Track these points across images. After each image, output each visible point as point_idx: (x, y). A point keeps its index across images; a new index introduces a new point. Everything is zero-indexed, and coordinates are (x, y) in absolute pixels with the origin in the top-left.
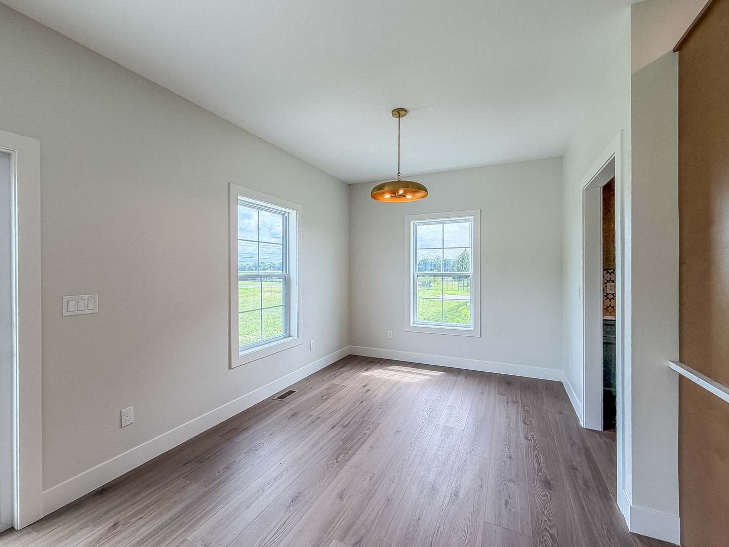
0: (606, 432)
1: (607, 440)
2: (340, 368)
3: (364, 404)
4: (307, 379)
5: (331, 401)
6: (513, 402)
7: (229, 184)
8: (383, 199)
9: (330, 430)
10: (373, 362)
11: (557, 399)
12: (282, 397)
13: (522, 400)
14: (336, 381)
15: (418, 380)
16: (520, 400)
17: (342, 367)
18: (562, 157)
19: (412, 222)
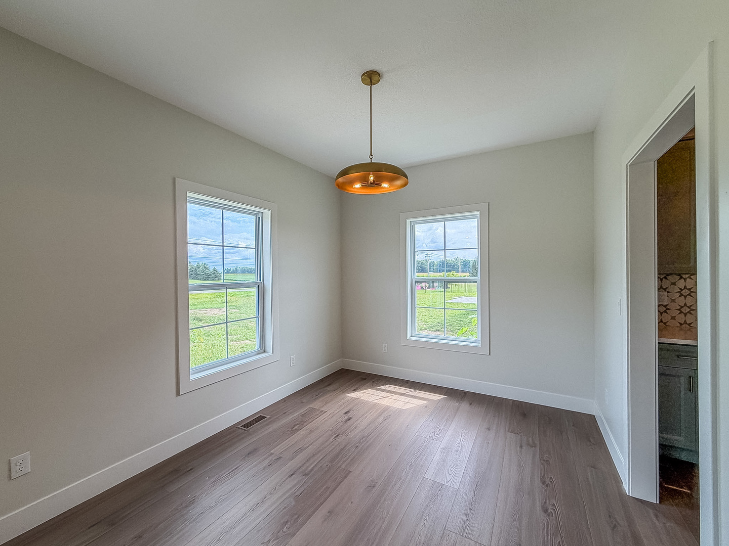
0: (663, 506)
1: (668, 524)
2: (326, 386)
3: (339, 440)
4: (284, 400)
5: (302, 432)
6: (528, 444)
7: (174, 179)
8: (352, 189)
9: (287, 478)
10: (365, 379)
11: (588, 443)
12: (247, 426)
13: (540, 443)
14: (316, 405)
15: (412, 406)
16: (537, 442)
17: (330, 385)
18: (593, 132)
19: (408, 221)
